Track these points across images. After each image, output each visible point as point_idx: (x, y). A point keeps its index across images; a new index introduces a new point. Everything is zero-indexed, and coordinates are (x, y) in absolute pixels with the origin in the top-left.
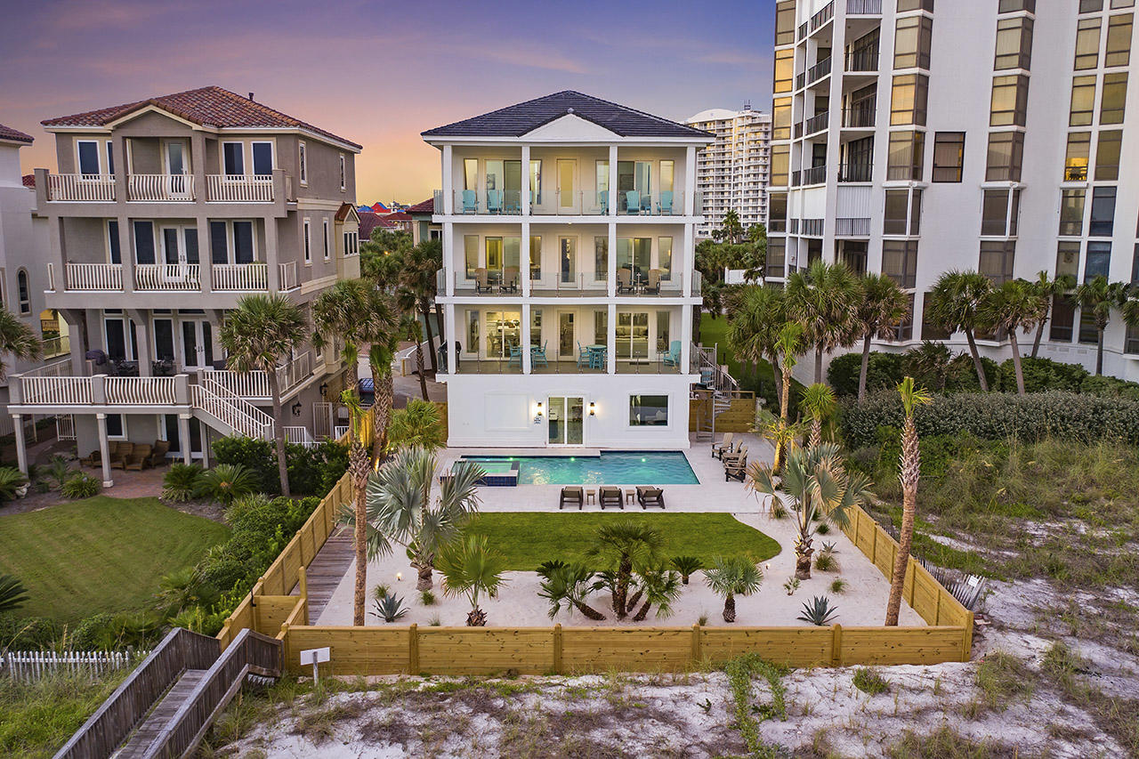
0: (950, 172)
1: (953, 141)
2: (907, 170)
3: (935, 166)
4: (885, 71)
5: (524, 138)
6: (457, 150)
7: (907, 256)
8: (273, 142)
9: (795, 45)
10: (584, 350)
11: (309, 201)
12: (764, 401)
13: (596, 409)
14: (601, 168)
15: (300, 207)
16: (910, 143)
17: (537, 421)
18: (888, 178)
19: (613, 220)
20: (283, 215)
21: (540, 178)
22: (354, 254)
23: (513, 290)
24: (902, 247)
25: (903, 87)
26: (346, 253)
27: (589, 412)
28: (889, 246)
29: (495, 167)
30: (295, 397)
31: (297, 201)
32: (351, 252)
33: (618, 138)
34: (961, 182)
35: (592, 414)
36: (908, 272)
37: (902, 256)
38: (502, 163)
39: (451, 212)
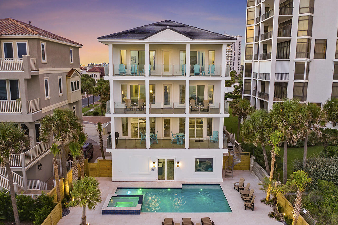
0: (321, 55)
1: (323, 43)
2: (304, 54)
3: (315, 52)
4: (296, 15)
5: (146, 40)
6: (114, 46)
7: (304, 88)
8: (27, 42)
9: (255, 6)
10: (174, 136)
11: (48, 69)
12: (255, 157)
13: (180, 165)
14: (182, 54)
15: (40, 73)
16: (306, 43)
17: (153, 170)
18: (296, 58)
19: (188, 78)
20: (29, 77)
21: (155, 59)
22: (77, 90)
23: (142, 110)
24: (302, 85)
25: (303, 21)
26: (73, 90)
27: (176, 166)
28: (296, 84)
29: (134, 53)
30: (38, 162)
31: (39, 70)
32: (75, 89)
33: (190, 40)
34: (325, 59)
35: (178, 167)
36: (304, 95)
37: (302, 88)
38: (137, 52)
39: (112, 75)
